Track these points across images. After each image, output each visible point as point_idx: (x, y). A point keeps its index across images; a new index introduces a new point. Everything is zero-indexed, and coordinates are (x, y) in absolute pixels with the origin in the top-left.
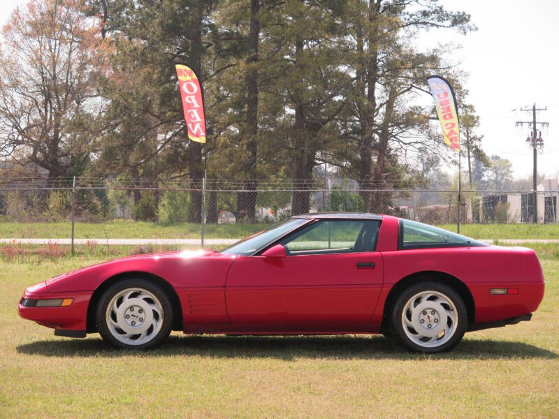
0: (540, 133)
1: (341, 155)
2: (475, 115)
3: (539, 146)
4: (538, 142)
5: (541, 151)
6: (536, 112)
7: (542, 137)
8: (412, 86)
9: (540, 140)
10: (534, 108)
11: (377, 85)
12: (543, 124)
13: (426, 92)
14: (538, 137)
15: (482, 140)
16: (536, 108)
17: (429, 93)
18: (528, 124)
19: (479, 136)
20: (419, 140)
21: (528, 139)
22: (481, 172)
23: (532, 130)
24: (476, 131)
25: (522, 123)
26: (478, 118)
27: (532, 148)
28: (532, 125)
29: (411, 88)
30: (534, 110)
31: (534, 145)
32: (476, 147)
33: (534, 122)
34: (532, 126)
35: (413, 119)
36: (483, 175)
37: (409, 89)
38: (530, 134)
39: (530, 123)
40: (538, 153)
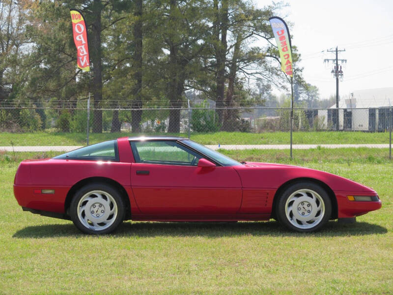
0: (341, 67)
1: (203, 83)
2: (298, 53)
3: (340, 76)
4: (340, 73)
5: (341, 80)
6: (338, 52)
7: (342, 70)
8: (253, 33)
10: (337, 49)
11: (228, 31)
12: (343, 61)
13: (263, 37)
14: (339, 70)
15: (303, 71)
17: (265, 38)
18: (332, 61)
20: (258, 71)
21: (333, 71)
22: (297, 95)
23: (335, 65)
24: (298, 65)
25: (328, 60)
26: (300, 55)
27: (335, 78)
28: (335, 61)
29: (252, 34)
30: (337, 51)
31: (337, 75)
32: (299, 76)
33: (337, 60)
35: (254, 57)
36: (300, 96)
37: (250, 35)
38: (334, 68)
39: (334, 60)
40: (339, 81)
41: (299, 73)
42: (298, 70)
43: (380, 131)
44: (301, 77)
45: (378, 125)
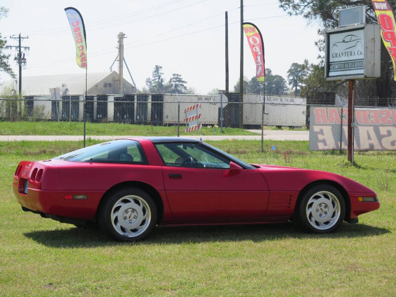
0: (24, 54)
3: (23, 64)
4: (23, 61)
5: (24, 67)
6: (21, 39)
7: (25, 57)
9: (24, 59)
10: (20, 36)
12: (26, 48)
14: (22, 57)
15: (9, 58)
16: (21, 37)
18: (15, 48)
19: (7, 55)
21: (16, 59)
23: (18, 52)
25: (11, 47)
27: (18, 65)
30: (20, 38)
31: (20, 63)
32: (5, 63)
33: (20, 47)
34: (18, 49)
38: (17, 56)
39: (17, 47)
40: (22, 68)
41: (5, 60)
42: (4, 57)
43: (63, 120)
44: (8, 64)
45: (61, 113)
